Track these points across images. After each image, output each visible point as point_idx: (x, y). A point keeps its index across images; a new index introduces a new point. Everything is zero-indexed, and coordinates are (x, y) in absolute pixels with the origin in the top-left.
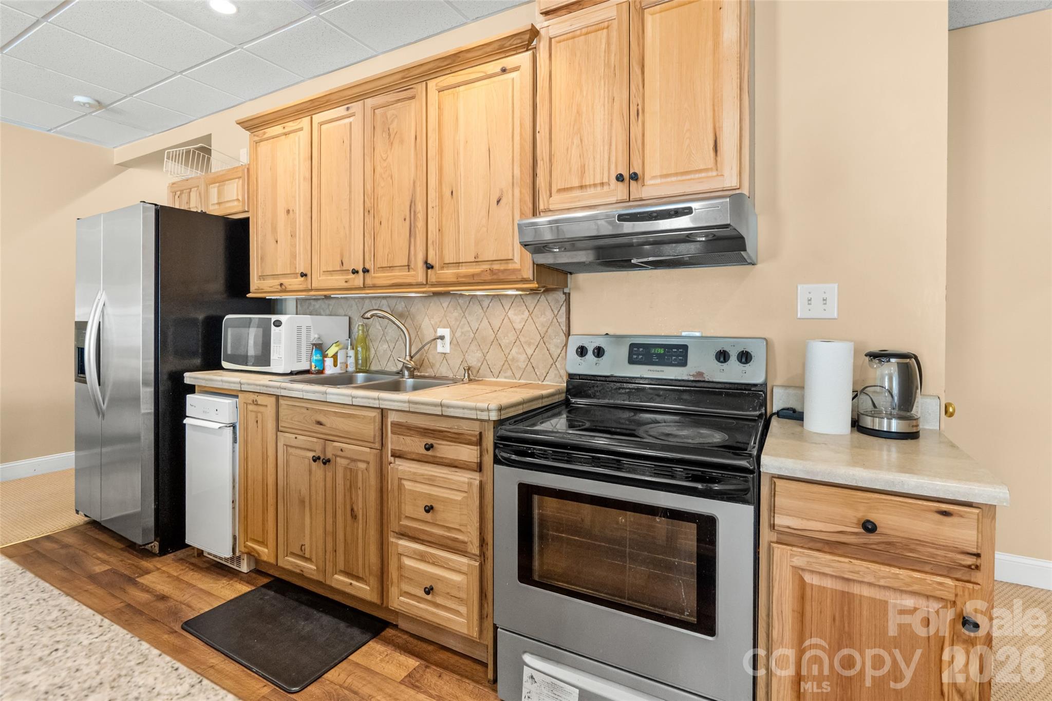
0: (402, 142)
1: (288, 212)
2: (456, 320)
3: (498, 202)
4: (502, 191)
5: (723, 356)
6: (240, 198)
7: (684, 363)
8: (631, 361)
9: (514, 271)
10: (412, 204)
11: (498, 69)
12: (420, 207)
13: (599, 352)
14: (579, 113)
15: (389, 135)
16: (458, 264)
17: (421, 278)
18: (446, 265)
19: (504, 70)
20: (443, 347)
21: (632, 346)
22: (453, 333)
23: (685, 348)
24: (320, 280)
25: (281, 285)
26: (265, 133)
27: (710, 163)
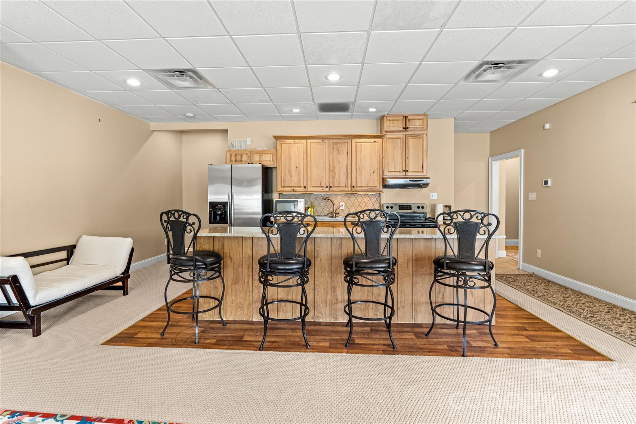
0: (343, 153)
1: (297, 167)
2: (347, 200)
3: (373, 172)
4: (374, 170)
5: (418, 207)
6: (272, 160)
7: (411, 209)
8: (400, 209)
9: (378, 189)
10: (347, 170)
11: (373, 141)
12: (349, 171)
13: (392, 207)
14: (394, 155)
15: (339, 151)
16: (361, 187)
17: (350, 189)
18: (357, 187)
19: (375, 142)
20: (343, 208)
21: (399, 206)
22: (345, 204)
23: (411, 206)
24: (310, 189)
25: (293, 190)
26: (285, 141)
27: (422, 170)
